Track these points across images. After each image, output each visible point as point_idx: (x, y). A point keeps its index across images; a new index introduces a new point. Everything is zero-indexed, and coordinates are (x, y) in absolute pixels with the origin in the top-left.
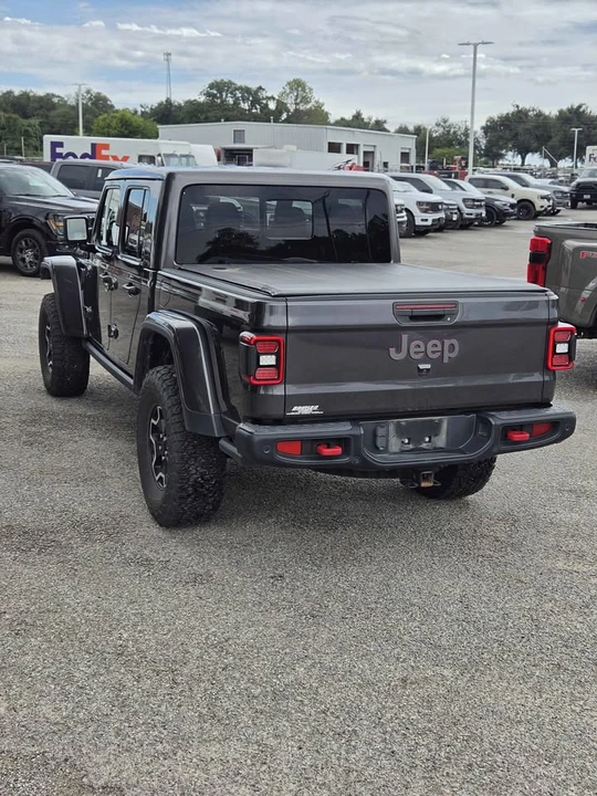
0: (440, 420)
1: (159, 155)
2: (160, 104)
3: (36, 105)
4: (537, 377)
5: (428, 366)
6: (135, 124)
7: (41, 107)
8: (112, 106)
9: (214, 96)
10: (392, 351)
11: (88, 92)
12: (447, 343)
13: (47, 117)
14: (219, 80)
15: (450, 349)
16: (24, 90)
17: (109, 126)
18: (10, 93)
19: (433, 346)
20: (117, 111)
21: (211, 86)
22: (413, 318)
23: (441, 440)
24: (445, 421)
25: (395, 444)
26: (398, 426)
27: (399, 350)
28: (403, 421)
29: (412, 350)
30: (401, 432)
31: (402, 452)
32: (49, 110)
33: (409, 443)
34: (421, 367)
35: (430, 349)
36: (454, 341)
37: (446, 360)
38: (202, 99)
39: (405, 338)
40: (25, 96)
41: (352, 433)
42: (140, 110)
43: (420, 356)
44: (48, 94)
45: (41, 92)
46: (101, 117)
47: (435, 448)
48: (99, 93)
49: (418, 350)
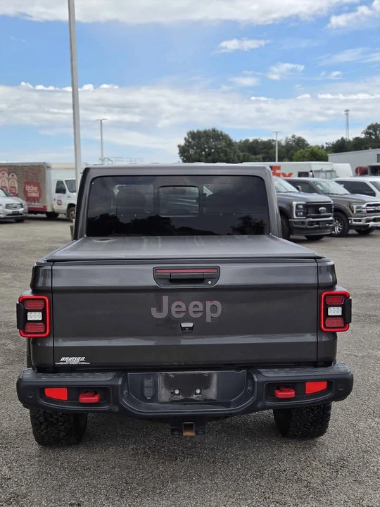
0: (209, 374)
1: (311, 171)
2: (338, 141)
3: (262, 147)
4: (310, 338)
5: (191, 325)
6: (320, 154)
7: (265, 148)
8: (308, 144)
9: (371, 134)
10: (154, 311)
11: (293, 137)
12: (209, 304)
13: (268, 153)
14: (374, 123)
15: (213, 310)
16: (255, 138)
17: (304, 157)
18: (247, 141)
19: (195, 307)
20: (311, 147)
21: (369, 128)
22: (172, 281)
23: (212, 393)
24: (215, 376)
25: (164, 394)
26: (167, 378)
27: (160, 309)
28: (171, 374)
29: (174, 309)
30: (170, 384)
31: (172, 402)
32: (269, 149)
33: (179, 394)
34: (183, 325)
35: (191, 309)
36: (217, 303)
37: (209, 320)
38: (363, 136)
39: (165, 299)
40: (256, 142)
41: (113, 383)
42: (325, 146)
43: (182, 315)
44: (270, 140)
45: (265, 139)
46: (299, 152)
47: (205, 400)
48: (300, 138)
49: (179, 310)
